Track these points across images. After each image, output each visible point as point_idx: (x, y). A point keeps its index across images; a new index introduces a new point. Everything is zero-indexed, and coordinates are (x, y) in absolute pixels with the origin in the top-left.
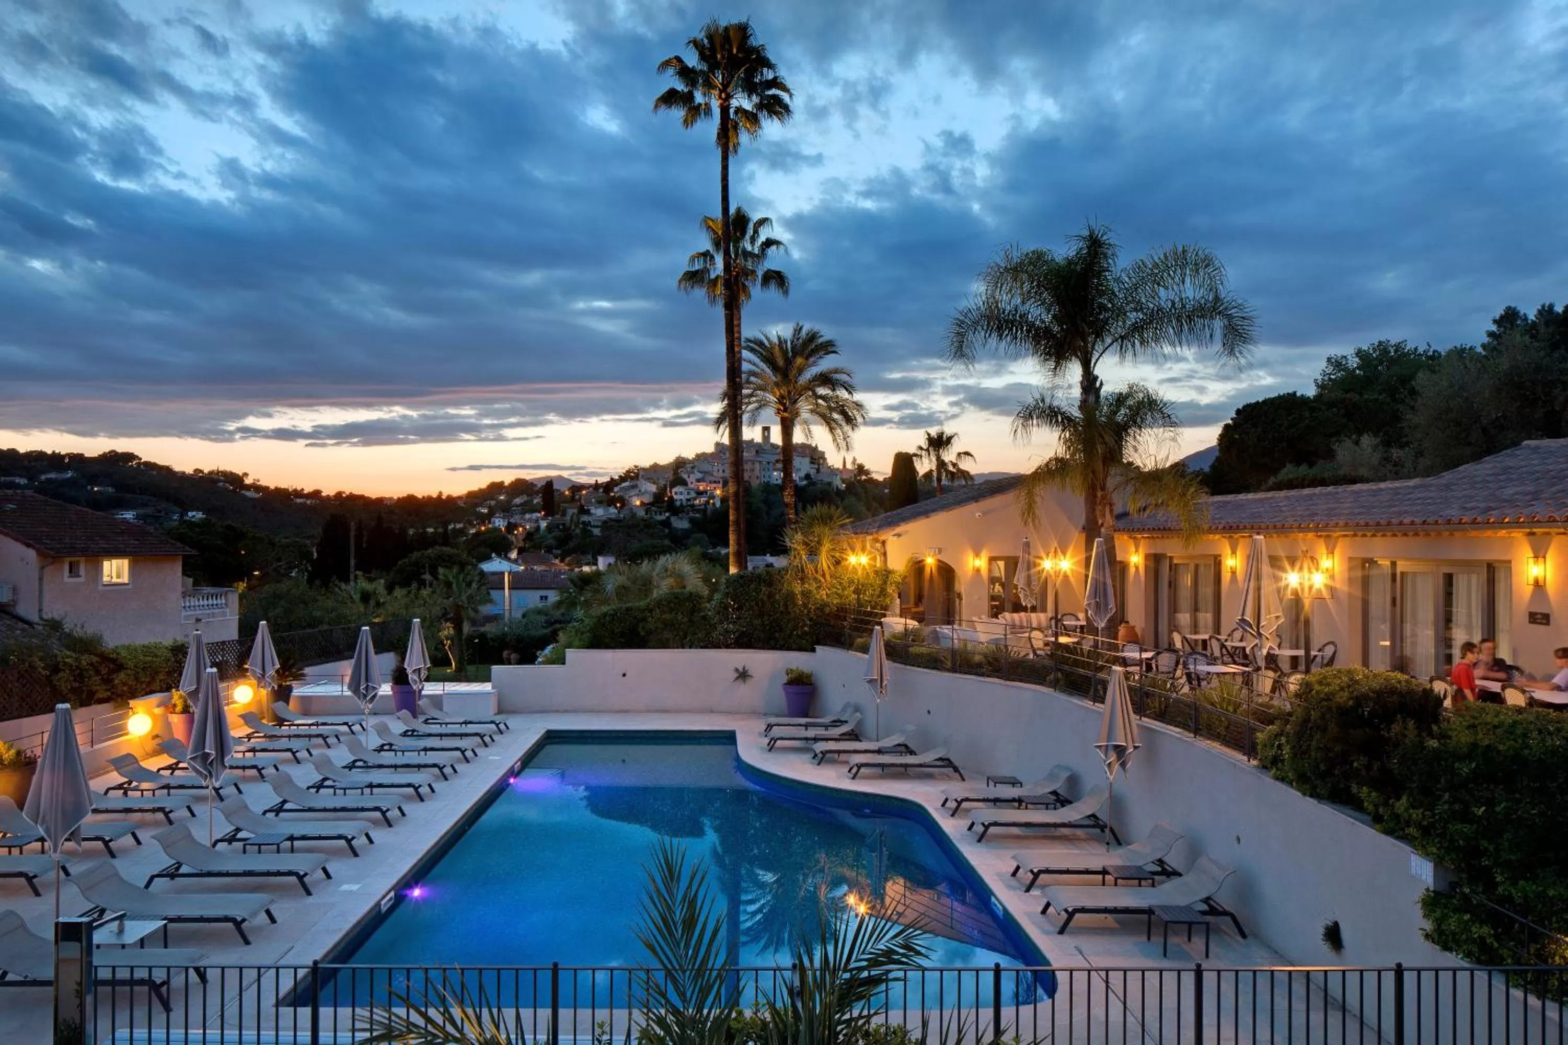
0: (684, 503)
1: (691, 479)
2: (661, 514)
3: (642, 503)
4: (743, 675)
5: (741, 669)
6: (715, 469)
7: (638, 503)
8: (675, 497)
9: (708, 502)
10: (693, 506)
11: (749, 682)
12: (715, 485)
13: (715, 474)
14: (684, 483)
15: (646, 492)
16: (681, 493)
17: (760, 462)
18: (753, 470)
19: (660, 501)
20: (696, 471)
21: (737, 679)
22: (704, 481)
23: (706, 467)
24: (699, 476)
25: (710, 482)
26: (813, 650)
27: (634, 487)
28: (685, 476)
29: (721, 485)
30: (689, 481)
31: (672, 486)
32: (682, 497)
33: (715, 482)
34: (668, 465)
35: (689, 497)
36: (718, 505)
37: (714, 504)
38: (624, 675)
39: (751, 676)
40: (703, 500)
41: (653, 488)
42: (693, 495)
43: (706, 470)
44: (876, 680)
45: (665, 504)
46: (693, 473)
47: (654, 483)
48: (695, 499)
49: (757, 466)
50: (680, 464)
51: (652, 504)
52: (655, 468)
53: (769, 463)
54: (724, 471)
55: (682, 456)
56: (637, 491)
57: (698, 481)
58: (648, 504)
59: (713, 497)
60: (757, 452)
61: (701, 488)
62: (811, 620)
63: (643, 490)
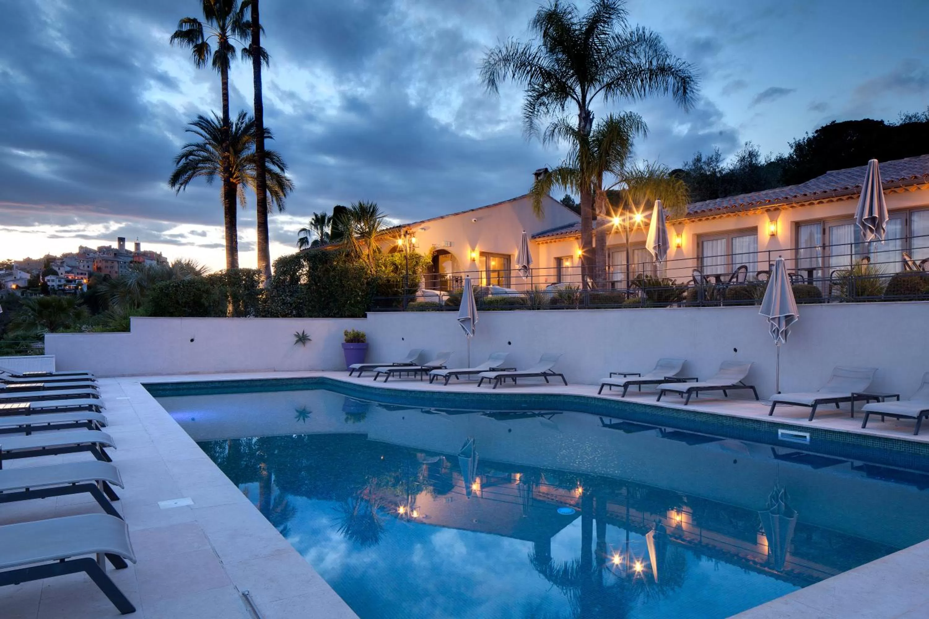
0: (56, 288)
1: (62, 271)
2: (36, 294)
3: (18, 287)
4: (302, 339)
5: (301, 334)
6: (82, 264)
7: (14, 286)
8: (48, 283)
9: (76, 288)
10: (64, 290)
11: (308, 344)
12: (82, 276)
13: (81, 268)
14: (55, 273)
15: (21, 279)
16: (53, 281)
17: (118, 262)
18: (112, 267)
19: (32, 284)
20: (65, 265)
21: (297, 342)
22: (73, 273)
23: (73, 263)
24: (69, 269)
25: (78, 274)
26: (365, 316)
27: (10, 275)
28: (56, 269)
29: (87, 276)
30: (59, 272)
31: (45, 275)
32: (54, 284)
33: (82, 274)
34: (40, 260)
35: (60, 284)
36: (85, 289)
37: (82, 289)
38: (192, 340)
39: (310, 340)
40: (72, 286)
41: (28, 276)
42: (63, 282)
43: (74, 265)
44: (470, 319)
45: (40, 288)
46: (63, 266)
47: (28, 272)
48: (65, 285)
49: (116, 264)
50: (49, 261)
51: (27, 288)
52: (28, 262)
53: (125, 263)
54: (88, 267)
55: (51, 254)
56: (13, 278)
57: (67, 272)
58: (23, 288)
59: (81, 284)
60: (115, 254)
61: (70, 278)
62: (363, 291)
63: (18, 277)
